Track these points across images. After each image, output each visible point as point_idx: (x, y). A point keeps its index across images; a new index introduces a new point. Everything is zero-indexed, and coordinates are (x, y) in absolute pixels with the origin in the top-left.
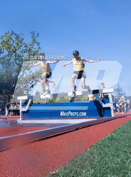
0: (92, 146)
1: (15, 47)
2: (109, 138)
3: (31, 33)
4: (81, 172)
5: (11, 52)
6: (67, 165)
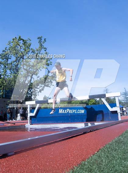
0: (100, 149)
1: (22, 53)
2: (116, 141)
3: (38, 38)
5: (19, 57)
6: (76, 169)
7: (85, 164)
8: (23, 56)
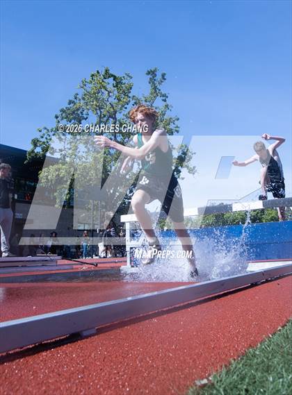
0: (288, 321)
1: (112, 106)
3: (149, 73)
4: (265, 379)
5: (105, 116)
6: (234, 366)
7: (254, 356)
8: (115, 112)
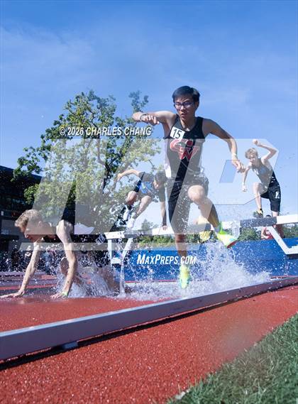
3: (131, 95)
4: (240, 392)
6: (210, 380)
7: (230, 370)
